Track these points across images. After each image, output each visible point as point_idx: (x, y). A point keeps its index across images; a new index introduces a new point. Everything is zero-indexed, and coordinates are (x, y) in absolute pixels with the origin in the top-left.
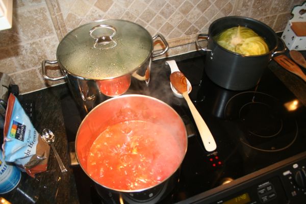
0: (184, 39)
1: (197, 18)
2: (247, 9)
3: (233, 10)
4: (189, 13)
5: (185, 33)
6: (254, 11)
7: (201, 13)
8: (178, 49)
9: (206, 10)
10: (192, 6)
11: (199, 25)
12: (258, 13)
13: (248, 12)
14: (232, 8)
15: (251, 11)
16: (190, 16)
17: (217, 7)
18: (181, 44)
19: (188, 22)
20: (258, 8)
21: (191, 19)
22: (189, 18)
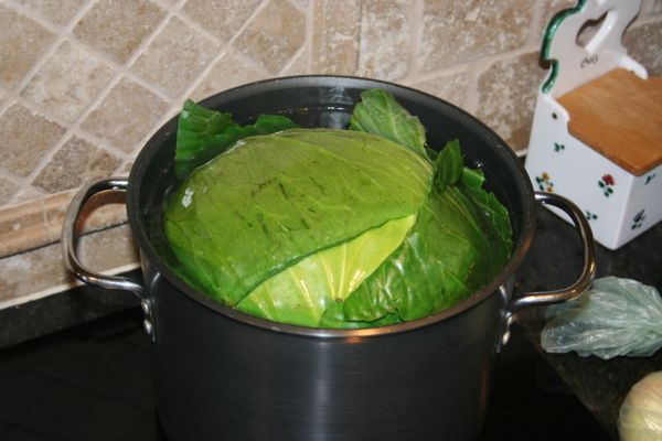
0: (36, 219)
1: (94, 95)
2: (397, 25)
3: (310, 33)
4: (36, 70)
5: (36, 184)
6: (438, 33)
7: (112, 66)
8: (15, 272)
9: (143, 50)
10: (45, 36)
11: (117, 131)
12: (470, 41)
13: (403, 36)
14: (302, 29)
15: (421, 29)
16: (41, 92)
17: (207, 24)
18: (22, 240)
19: (37, 119)
20: (462, 15)
21: (51, 101)
22: (38, 98)
